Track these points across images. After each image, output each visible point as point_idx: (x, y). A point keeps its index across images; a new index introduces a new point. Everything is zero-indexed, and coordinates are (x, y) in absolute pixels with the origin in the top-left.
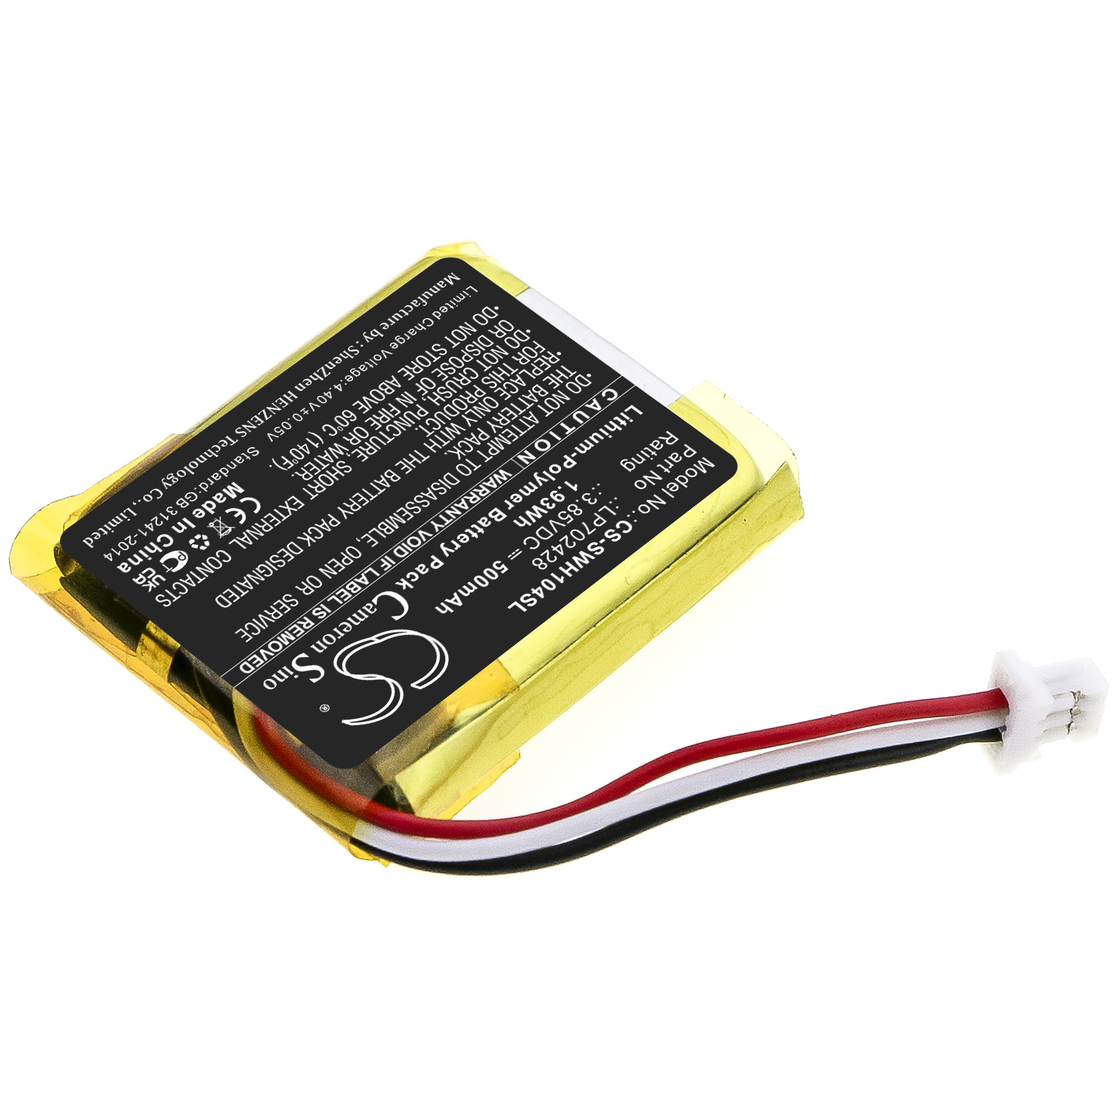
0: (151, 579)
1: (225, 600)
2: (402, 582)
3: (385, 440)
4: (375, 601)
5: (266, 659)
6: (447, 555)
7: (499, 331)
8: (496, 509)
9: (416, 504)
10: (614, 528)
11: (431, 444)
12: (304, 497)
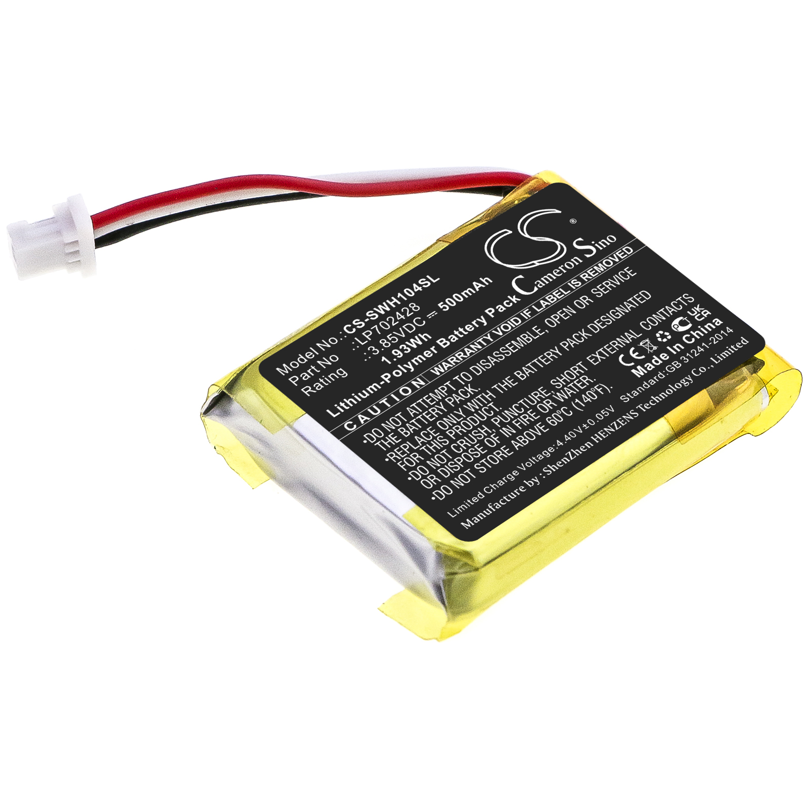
0: (698, 313)
1: (644, 296)
2: (516, 300)
3: (525, 401)
4: (536, 289)
5: (614, 255)
6: (482, 317)
7: (432, 480)
8: (444, 347)
9: (503, 354)
10: (357, 329)
11: (490, 397)
12: (586, 363)
